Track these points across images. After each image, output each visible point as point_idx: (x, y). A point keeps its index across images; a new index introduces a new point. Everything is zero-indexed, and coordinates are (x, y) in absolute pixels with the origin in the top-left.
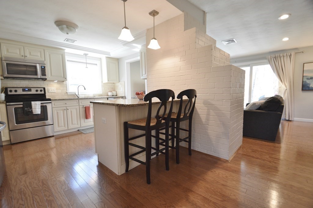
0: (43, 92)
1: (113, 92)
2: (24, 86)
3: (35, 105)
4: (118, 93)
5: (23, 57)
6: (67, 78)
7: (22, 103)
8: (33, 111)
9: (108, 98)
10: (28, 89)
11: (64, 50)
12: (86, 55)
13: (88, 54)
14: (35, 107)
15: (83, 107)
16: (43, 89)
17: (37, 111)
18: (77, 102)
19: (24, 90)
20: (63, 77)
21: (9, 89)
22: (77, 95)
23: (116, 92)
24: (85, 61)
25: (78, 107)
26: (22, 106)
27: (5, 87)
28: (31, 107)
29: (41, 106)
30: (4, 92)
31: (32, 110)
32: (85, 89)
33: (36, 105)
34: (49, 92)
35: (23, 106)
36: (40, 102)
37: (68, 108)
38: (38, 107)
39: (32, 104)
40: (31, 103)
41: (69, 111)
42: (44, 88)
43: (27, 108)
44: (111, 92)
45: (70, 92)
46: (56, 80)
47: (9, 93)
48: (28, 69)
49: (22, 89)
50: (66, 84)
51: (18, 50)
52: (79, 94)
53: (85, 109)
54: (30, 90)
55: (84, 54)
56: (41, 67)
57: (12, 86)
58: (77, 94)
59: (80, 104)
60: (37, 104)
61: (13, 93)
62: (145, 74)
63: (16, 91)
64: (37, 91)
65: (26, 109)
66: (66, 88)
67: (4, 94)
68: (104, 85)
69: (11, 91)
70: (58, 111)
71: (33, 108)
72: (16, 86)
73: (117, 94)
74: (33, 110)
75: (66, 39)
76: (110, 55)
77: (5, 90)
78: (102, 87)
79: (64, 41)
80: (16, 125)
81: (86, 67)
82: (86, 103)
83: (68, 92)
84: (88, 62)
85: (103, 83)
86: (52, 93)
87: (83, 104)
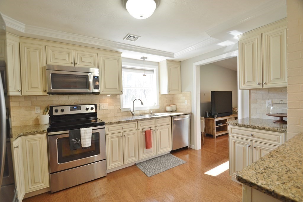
0: (94, 111)
1: (173, 106)
2: (73, 104)
3: (84, 133)
4: (178, 107)
5: (73, 65)
6: (123, 91)
7: (68, 131)
8: (82, 143)
9: (171, 117)
10: (77, 107)
11: (120, 53)
12: (144, 58)
13: (146, 58)
14: (85, 136)
15: (143, 132)
17: (86, 143)
18: (135, 124)
19: (72, 109)
20: (118, 89)
21: (54, 108)
22: (132, 112)
23: (176, 105)
25: (136, 131)
26: (67, 135)
27: (50, 106)
28: (79, 136)
29: (92, 134)
30: (48, 112)
31: (80, 141)
32: (142, 104)
33: (87, 133)
34: (100, 109)
35: (69, 135)
36: (91, 128)
37: (124, 134)
38: (88, 137)
39: (81, 132)
40: (80, 130)
41: (126, 139)
42: (96, 105)
43: (74, 138)
44: (170, 106)
45: (123, 108)
46: (110, 94)
47: (55, 114)
48: (78, 80)
50: (120, 99)
51: (67, 56)
52: (134, 110)
53: (144, 134)
54: (79, 109)
55: (141, 58)
56: (94, 77)
57: (58, 104)
58: (132, 110)
60: (88, 131)
61: (59, 113)
62: (253, 80)
63: (62, 111)
64: (87, 109)
65: (73, 140)
66: (119, 102)
67: (49, 115)
68: (162, 97)
69: (57, 111)
70: (112, 139)
71: (82, 138)
72: (62, 103)
73: (176, 108)
74: (82, 141)
75: (128, 34)
76: (173, 57)
77: (50, 110)
78: (159, 100)
79: (124, 39)
80: (59, 164)
81: (144, 75)
82: (146, 126)
83: (122, 108)
84: (146, 68)
85: (161, 94)
86: (104, 111)
87: (142, 127)
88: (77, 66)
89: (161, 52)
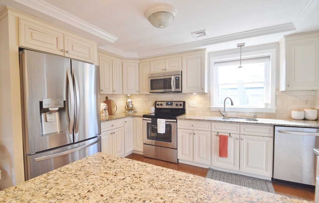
0: (182, 107)
2: (168, 100)
3: (160, 123)
5: (164, 71)
7: (151, 119)
8: (158, 130)
9: (275, 126)
11: (204, 49)
12: (241, 46)
15: (217, 135)
16: (182, 103)
18: (209, 124)
19: (167, 104)
21: (157, 103)
24: (239, 58)
25: (209, 133)
32: (232, 104)
35: (152, 122)
37: (195, 132)
39: (158, 121)
41: (196, 137)
42: (184, 102)
45: (214, 107)
46: (196, 92)
47: (157, 107)
49: (166, 102)
50: (210, 97)
51: (161, 65)
53: (219, 138)
54: (171, 104)
55: (238, 46)
56: (176, 78)
57: (159, 100)
59: (213, 129)
60: (162, 122)
61: (160, 107)
63: (161, 105)
64: (177, 105)
65: (153, 126)
66: (209, 101)
67: (154, 107)
69: (158, 105)
71: (158, 125)
72: (162, 100)
77: (155, 104)
80: (147, 139)
81: (240, 67)
82: (224, 130)
83: (212, 107)
84: (243, 57)
85: (280, 91)
86: (193, 108)
87: (218, 131)
88: (166, 71)
89: (274, 27)
